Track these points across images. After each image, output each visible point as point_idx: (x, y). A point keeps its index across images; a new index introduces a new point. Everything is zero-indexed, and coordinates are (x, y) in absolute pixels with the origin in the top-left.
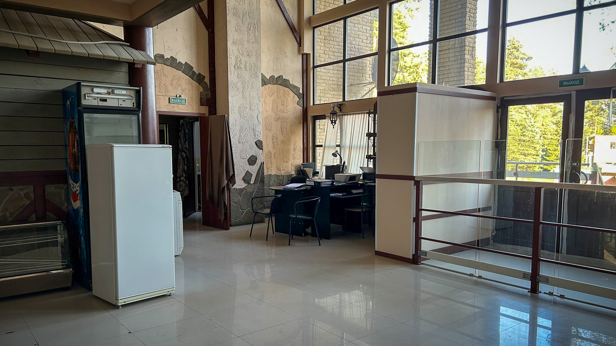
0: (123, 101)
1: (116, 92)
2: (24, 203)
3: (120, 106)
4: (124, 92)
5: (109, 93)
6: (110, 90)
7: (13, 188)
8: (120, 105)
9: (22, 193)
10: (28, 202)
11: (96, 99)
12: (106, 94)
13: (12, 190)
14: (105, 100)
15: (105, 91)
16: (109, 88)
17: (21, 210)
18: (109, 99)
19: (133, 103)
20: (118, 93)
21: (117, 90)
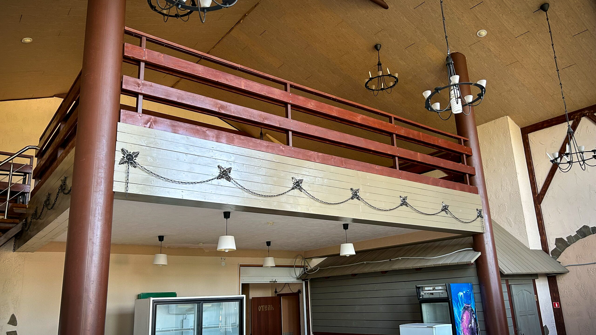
0: (441, 293)
1: (436, 288)
3: (440, 297)
4: (440, 288)
5: (434, 289)
11: (428, 294)
12: (432, 290)
14: (432, 294)
15: (431, 288)
16: (433, 286)
18: (434, 293)
19: (448, 294)
20: (437, 289)
21: (437, 287)
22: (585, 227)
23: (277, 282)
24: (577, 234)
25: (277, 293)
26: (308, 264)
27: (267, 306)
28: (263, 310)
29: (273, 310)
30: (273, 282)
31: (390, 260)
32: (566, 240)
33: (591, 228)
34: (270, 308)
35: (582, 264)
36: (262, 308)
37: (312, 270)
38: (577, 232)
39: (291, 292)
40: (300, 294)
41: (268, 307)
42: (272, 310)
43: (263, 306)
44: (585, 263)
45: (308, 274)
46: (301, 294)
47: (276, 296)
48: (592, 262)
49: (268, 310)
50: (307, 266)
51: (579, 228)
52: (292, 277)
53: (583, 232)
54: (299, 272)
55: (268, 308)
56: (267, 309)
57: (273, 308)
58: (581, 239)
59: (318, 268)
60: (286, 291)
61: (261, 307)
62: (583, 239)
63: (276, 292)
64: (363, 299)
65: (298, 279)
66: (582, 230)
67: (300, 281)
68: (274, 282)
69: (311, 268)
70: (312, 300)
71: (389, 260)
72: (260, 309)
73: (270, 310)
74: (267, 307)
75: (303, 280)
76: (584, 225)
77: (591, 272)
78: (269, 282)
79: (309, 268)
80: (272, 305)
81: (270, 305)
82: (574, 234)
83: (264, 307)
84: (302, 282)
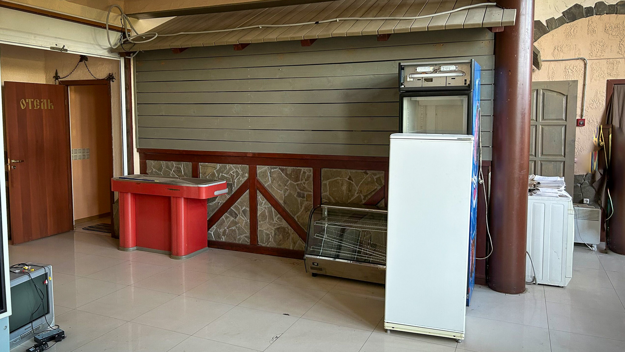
0: (452, 79)
1: (443, 68)
2: (376, 187)
3: (447, 85)
4: (453, 68)
5: (435, 71)
6: (437, 68)
7: (368, 172)
8: (449, 84)
9: (375, 177)
10: (379, 187)
11: (420, 80)
12: (432, 73)
13: (367, 174)
14: (431, 80)
15: (431, 69)
16: (436, 65)
17: (373, 193)
18: (435, 78)
19: (466, 80)
20: (445, 70)
21: (445, 67)
22: (577, 6)
23: (68, 52)
24: (564, 15)
25: (60, 80)
26: (131, 27)
27: (38, 101)
28: (30, 108)
29: (53, 108)
30: (59, 49)
31: (317, 23)
32: (545, 24)
33: (585, 8)
34: (45, 105)
35: (560, 59)
36: (27, 104)
37: (140, 38)
38: (563, 13)
39: (91, 78)
40: (111, 82)
41: (42, 104)
42: (49, 108)
43: (29, 101)
44: (564, 59)
45: (135, 44)
46: (113, 81)
47: (57, 84)
48: (574, 58)
49: (42, 108)
50: (129, 31)
51: (568, 8)
52: (99, 46)
53: (573, 14)
54: (115, 37)
55: (40, 105)
56: (39, 107)
57: (53, 107)
58: (566, 24)
59: (155, 35)
60: (80, 75)
61: (25, 101)
62: (569, 24)
63: (56, 77)
64: (249, 94)
65: (111, 50)
66: (572, 10)
67: (114, 57)
68: (61, 50)
69: (137, 34)
70: (138, 93)
71: (315, 22)
72: (24, 105)
73: (46, 108)
74: (40, 103)
75: (121, 55)
76: (577, 4)
77: (570, 71)
78: (49, 49)
79: (133, 34)
80: (49, 100)
81: (45, 100)
82: (558, 15)
83: (33, 103)
84: (119, 59)
